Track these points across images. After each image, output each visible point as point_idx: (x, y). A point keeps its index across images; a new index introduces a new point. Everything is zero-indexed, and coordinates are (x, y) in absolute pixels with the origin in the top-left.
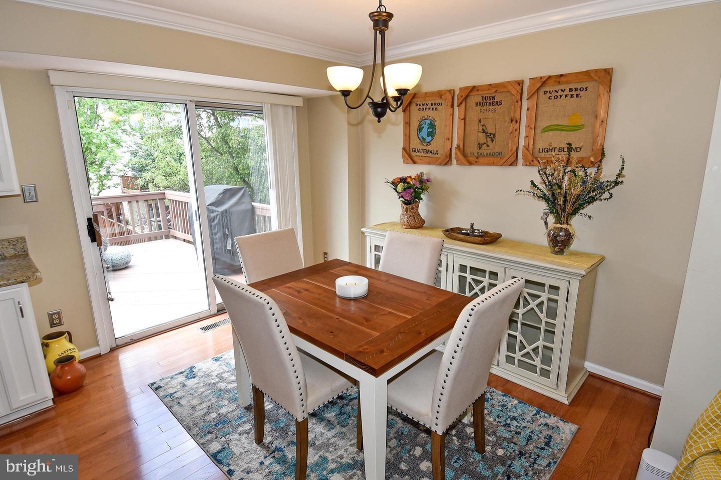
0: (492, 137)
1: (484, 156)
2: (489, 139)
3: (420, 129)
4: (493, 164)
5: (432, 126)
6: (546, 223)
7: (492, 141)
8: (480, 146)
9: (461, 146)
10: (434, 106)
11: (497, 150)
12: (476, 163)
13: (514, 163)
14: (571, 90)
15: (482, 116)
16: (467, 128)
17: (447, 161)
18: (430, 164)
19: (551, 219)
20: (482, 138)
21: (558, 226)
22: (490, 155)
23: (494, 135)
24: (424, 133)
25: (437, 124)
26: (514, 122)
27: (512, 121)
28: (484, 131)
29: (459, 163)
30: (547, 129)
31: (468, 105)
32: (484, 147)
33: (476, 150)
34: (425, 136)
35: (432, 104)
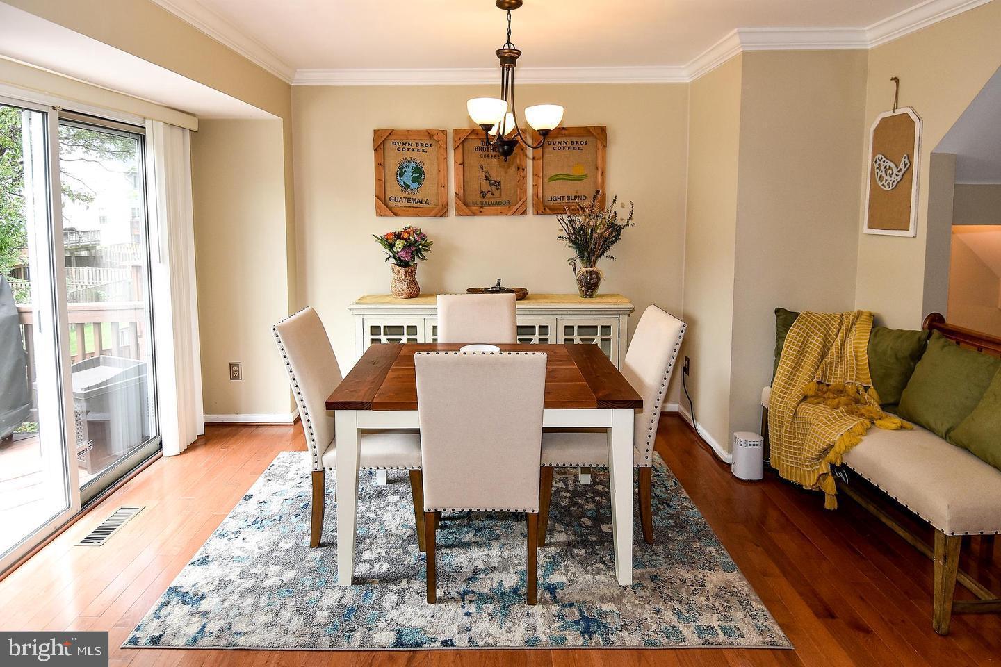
0: (498, 185)
1: (489, 205)
2: (493, 187)
3: (401, 173)
4: (501, 213)
5: (418, 170)
6: (575, 269)
7: (498, 189)
8: (484, 194)
9: (461, 194)
10: (419, 147)
11: (504, 199)
12: (481, 213)
13: (524, 213)
14: (572, 143)
15: (484, 162)
16: (466, 175)
17: (442, 212)
18: (419, 216)
19: (579, 263)
20: (485, 186)
21: (589, 269)
22: (496, 204)
23: (500, 182)
24: (407, 178)
25: (425, 168)
26: (521, 170)
27: (518, 169)
28: (487, 178)
29: (459, 213)
30: (553, 179)
31: (466, 149)
32: (489, 195)
33: (479, 199)
34: (409, 182)
35: (417, 144)
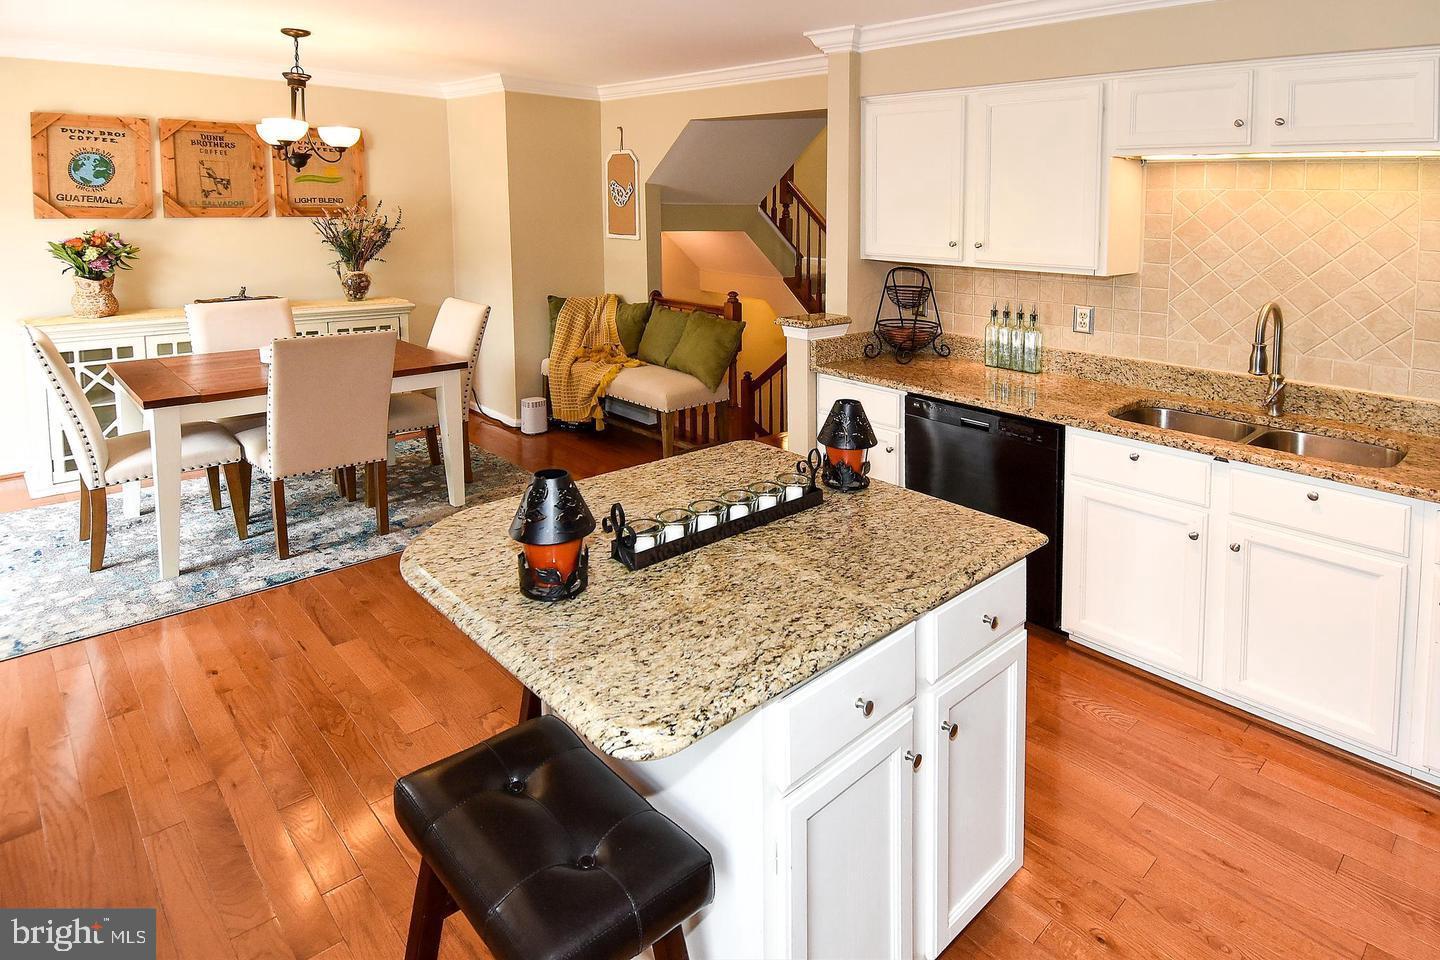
0: (225, 183)
1: (214, 206)
2: (220, 186)
3: (76, 166)
4: (233, 215)
5: (105, 163)
6: (339, 273)
7: (226, 188)
8: (206, 194)
9: (173, 192)
10: (106, 136)
11: (236, 199)
12: (203, 215)
13: (265, 215)
15: (203, 156)
16: (178, 170)
17: (147, 213)
18: (106, 217)
19: (343, 266)
20: (208, 184)
21: (357, 273)
22: (225, 205)
23: (228, 181)
24: (87, 172)
25: (116, 161)
26: (258, 169)
27: (254, 167)
28: (210, 176)
29: (170, 214)
30: (301, 179)
31: (178, 141)
32: (214, 195)
33: (200, 198)
34: (89, 176)
35: (102, 133)
